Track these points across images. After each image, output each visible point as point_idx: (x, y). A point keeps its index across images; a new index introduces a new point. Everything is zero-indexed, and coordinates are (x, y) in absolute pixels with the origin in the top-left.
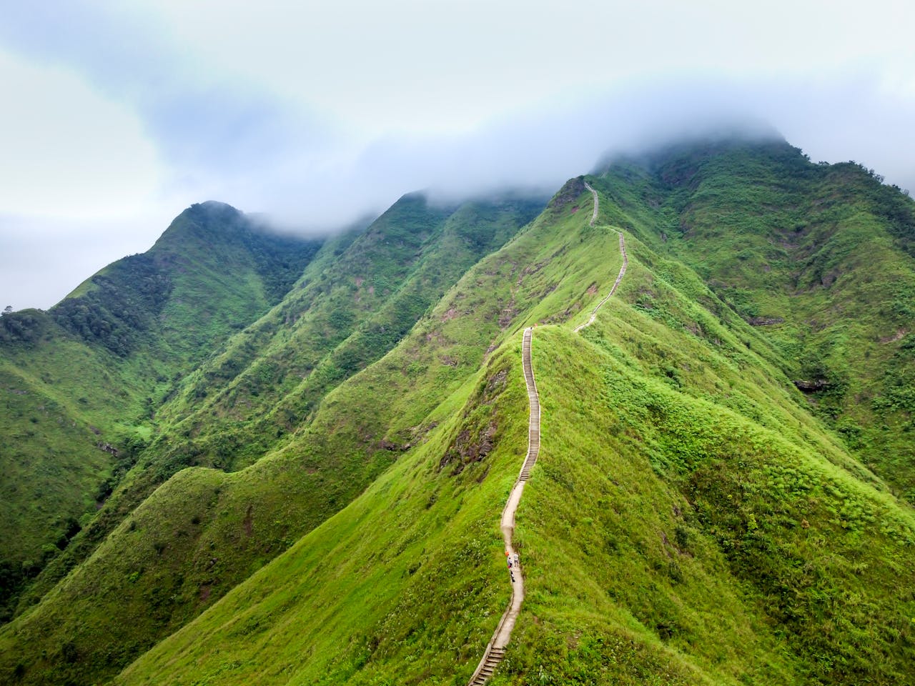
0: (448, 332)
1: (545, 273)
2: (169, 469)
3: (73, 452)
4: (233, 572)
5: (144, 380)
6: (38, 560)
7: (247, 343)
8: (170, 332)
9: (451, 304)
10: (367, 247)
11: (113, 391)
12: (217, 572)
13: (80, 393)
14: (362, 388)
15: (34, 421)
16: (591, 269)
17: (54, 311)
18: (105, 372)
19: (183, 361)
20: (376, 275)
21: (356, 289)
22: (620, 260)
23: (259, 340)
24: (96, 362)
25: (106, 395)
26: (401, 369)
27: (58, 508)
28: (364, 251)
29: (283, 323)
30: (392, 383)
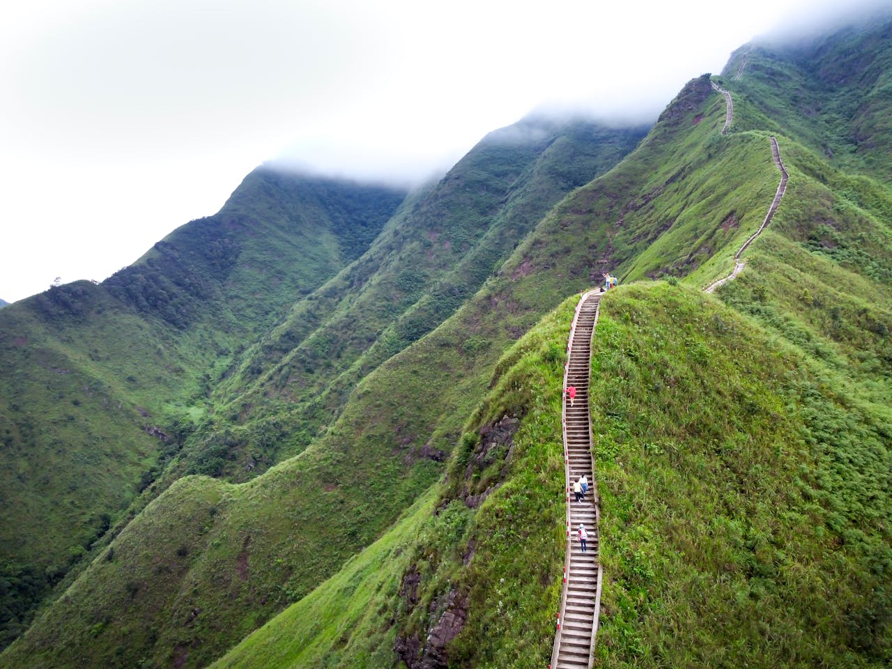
0: (521, 294)
1: (656, 206)
2: (202, 462)
3: (116, 437)
4: (218, 630)
5: (203, 355)
6: (64, 564)
7: (309, 311)
8: (235, 300)
9: (525, 256)
10: (444, 196)
11: (167, 367)
12: (198, 628)
13: (130, 370)
14: (403, 372)
15: (76, 403)
16: (726, 194)
17: (108, 281)
18: (160, 346)
19: (248, 331)
20: (453, 228)
21: (429, 245)
22: (775, 175)
23: (322, 307)
24: (149, 335)
25: (158, 372)
26: (456, 346)
27: (95, 502)
28: (441, 200)
29: (350, 287)
30: (444, 366)
